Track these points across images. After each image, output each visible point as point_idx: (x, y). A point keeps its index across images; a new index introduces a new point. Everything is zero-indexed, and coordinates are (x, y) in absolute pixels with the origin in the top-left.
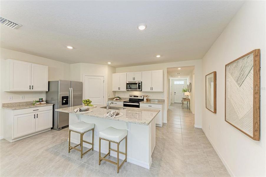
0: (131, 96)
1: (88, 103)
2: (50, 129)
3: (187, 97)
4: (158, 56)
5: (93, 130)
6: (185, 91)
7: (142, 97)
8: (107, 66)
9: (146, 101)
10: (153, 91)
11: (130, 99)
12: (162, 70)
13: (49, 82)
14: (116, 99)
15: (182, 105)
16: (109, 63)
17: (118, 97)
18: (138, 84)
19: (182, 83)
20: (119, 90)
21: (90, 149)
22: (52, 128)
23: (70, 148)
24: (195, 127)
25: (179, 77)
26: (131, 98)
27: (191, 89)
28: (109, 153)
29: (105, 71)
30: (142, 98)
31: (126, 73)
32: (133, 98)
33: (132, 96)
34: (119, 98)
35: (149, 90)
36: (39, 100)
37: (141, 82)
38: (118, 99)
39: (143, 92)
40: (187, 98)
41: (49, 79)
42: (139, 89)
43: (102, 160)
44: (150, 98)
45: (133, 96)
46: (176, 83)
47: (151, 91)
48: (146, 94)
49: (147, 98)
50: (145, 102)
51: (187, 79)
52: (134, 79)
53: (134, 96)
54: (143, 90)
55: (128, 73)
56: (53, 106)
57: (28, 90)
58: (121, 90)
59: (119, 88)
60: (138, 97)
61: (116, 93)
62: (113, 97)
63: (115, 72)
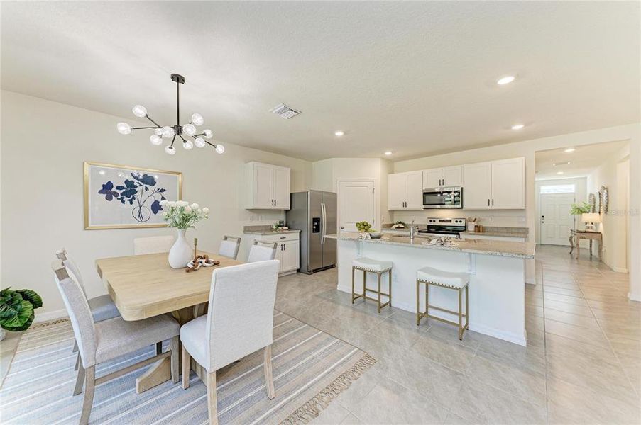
0: (432, 220)
1: (367, 227)
2: (296, 272)
3: (592, 227)
4: (518, 127)
5: (390, 271)
6: (581, 211)
7: (461, 222)
8: (380, 159)
9: (473, 229)
10: (494, 207)
11: (428, 226)
12: (524, 158)
13: (291, 194)
14: (397, 226)
15: (570, 249)
16: (388, 153)
17: (400, 223)
18: (452, 193)
19: (571, 188)
20: (405, 208)
21: (386, 304)
22: (298, 271)
23: (355, 296)
24: (632, 299)
25: (560, 173)
26: (432, 224)
27: (607, 203)
28: (427, 312)
29: (374, 170)
30: (463, 224)
31: (420, 172)
32: (437, 224)
33: (434, 221)
34: (403, 224)
35: (484, 206)
36: (280, 223)
37: (462, 188)
38: (401, 226)
39: (467, 210)
40: (590, 230)
41: (291, 189)
43: (422, 317)
44: (483, 224)
45: (437, 221)
46: (545, 190)
47: (490, 207)
48: (473, 216)
49: (475, 224)
50: (473, 233)
51: (586, 178)
52: (442, 182)
53: (440, 221)
54: (465, 207)
55: (426, 171)
56: (300, 233)
57: (270, 206)
58: (409, 207)
59: (405, 204)
60: (450, 221)
61: (395, 214)
62: (391, 223)
63: (392, 172)
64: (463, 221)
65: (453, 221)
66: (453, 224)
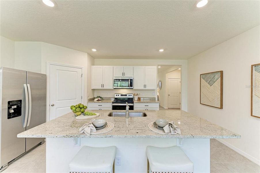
4: (161, 50)
9: (137, 99)
10: (146, 88)
11: (115, 98)
12: (156, 67)
14: (97, 99)
16: (94, 50)
17: (99, 97)
18: (129, 81)
20: (103, 88)
26: (117, 97)
27: (161, 86)
30: (132, 97)
31: (113, 66)
32: (120, 97)
33: (118, 95)
34: (101, 98)
35: (142, 88)
37: (133, 78)
39: (135, 90)
42: (130, 86)
45: (120, 95)
47: (144, 89)
48: (136, 93)
49: (137, 96)
50: (137, 101)
52: (123, 74)
54: (134, 88)
55: (115, 67)
58: (105, 88)
59: (103, 86)
60: (126, 95)
61: (95, 91)
62: (93, 97)
63: (93, 64)
64: (132, 95)
65: (128, 95)
66: (128, 97)
